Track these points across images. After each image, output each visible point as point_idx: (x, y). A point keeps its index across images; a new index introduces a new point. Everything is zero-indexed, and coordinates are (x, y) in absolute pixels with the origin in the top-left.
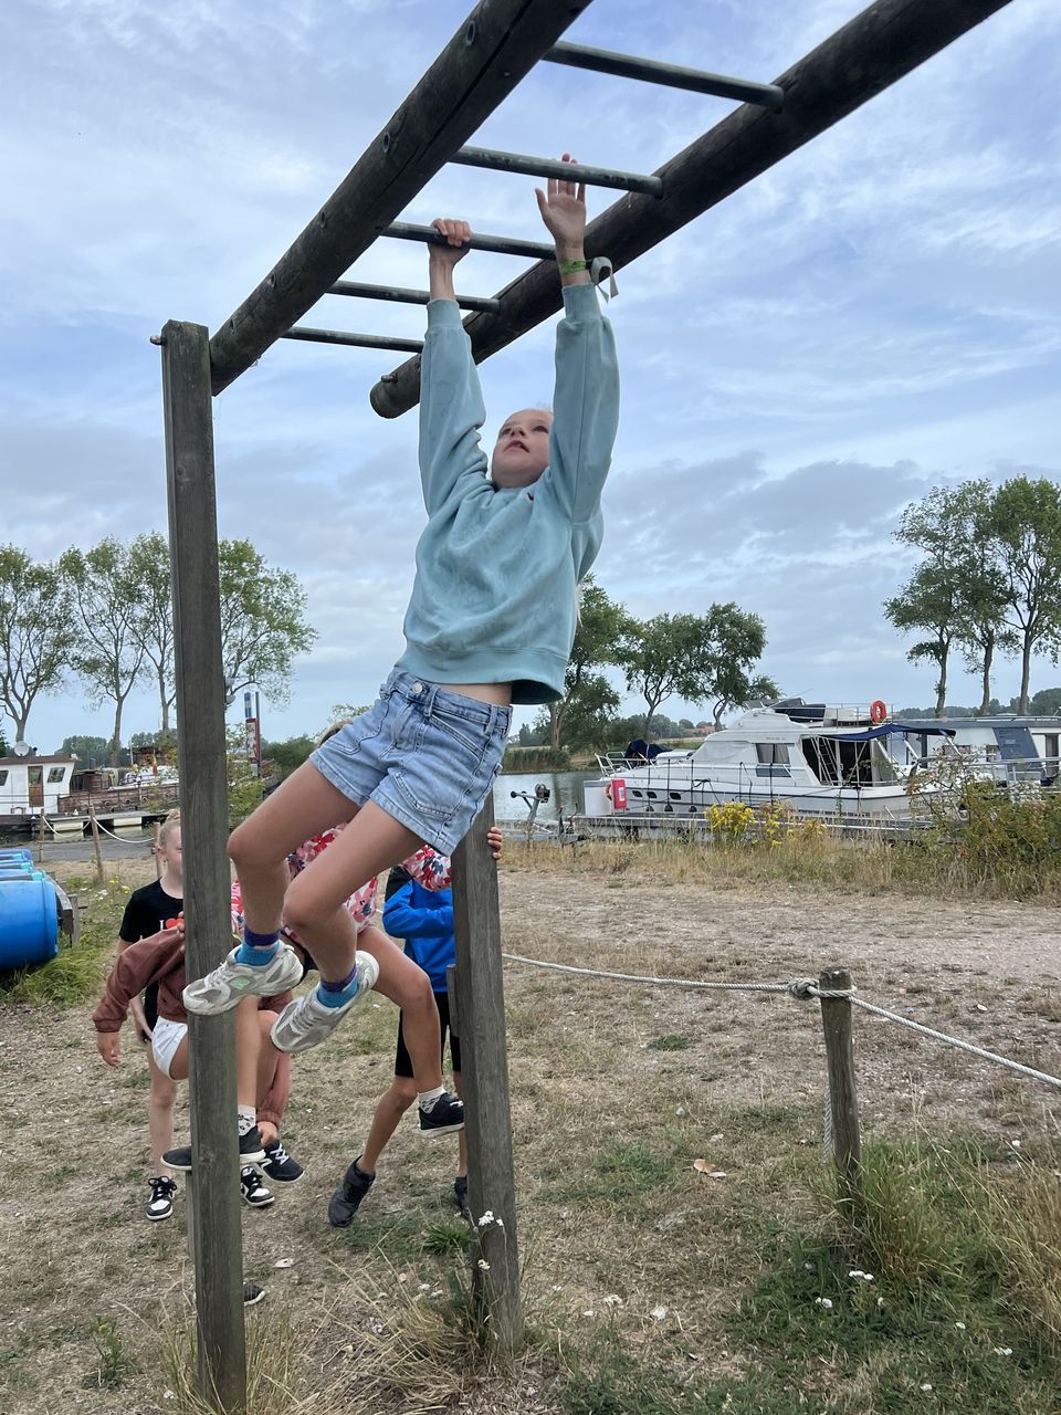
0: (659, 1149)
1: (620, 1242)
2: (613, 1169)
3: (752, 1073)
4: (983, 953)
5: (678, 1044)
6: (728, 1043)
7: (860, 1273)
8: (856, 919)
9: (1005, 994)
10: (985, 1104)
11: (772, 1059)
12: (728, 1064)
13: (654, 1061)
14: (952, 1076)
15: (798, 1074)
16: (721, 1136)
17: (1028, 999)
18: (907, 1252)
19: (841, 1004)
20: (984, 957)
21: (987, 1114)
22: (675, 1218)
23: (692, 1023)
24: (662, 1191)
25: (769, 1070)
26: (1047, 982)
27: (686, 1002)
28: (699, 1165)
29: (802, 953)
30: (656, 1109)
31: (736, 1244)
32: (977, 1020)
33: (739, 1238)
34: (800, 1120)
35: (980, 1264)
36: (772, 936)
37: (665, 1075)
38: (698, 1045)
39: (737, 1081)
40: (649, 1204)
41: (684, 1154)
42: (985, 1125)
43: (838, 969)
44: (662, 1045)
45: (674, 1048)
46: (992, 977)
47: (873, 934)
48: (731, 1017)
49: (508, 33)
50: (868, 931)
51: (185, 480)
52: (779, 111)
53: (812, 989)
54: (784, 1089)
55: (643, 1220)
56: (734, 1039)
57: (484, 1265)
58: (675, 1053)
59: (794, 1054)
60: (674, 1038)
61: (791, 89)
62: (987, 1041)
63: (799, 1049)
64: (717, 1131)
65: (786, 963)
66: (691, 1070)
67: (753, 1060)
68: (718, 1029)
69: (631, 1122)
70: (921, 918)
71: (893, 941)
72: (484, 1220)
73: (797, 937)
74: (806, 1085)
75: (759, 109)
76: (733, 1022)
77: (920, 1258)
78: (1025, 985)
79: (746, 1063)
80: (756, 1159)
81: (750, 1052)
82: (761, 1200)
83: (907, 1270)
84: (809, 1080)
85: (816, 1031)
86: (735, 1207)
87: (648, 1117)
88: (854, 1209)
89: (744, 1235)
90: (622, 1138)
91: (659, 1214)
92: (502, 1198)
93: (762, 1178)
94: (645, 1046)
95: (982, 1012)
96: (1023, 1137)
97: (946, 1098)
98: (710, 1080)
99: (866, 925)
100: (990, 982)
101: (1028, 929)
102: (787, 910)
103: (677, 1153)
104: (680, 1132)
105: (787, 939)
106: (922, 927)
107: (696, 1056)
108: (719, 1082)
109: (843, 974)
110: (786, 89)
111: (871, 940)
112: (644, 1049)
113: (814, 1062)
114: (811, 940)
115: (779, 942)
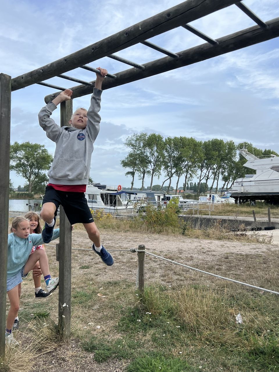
0: (88, 292)
1: (84, 313)
2: (77, 297)
3: (107, 273)
4: (153, 245)
5: (87, 267)
6: (99, 267)
7: (148, 313)
8: (123, 238)
9: (161, 254)
10: (162, 278)
12: (101, 272)
13: (82, 272)
14: (153, 272)
15: (118, 273)
16: (103, 288)
17: (166, 255)
18: (155, 309)
20: (154, 246)
21: (163, 280)
22: (96, 307)
23: (89, 262)
24: (91, 301)
25: (111, 273)
26: (169, 252)
27: (86, 257)
28: (99, 295)
29: (112, 246)
30: (85, 283)
31: (113, 311)
32: (156, 260)
33: (113, 310)
34: (121, 283)
35: (169, 311)
36: (103, 242)
37: (85, 275)
38: (92, 267)
39: (104, 275)
40: (90, 304)
41: (94, 292)
42: (163, 282)
44: (83, 268)
45: (87, 268)
46: (157, 251)
47: (127, 241)
48: (99, 261)
49: (137, 37)
50: (126, 241)
51: (3, 115)
52: (177, 60)
53: (136, 250)
54: (115, 277)
55: (89, 307)
57: (64, 316)
58: (86, 269)
59: (116, 269)
60: (85, 266)
61: (180, 57)
62: (159, 265)
64: (101, 287)
65: (109, 248)
66: (92, 273)
67: (107, 270)
68: (96, 264)
69: (79, 286)
70: (137, 237)
71: (132, 243)
72: (64, 305)
73: (110, 242)
74: (121, 276)
76: (100, 262)
77: (158, 310)
78: (164, 253)
80: (112, 293)
81: (105, 269)
82: (117, 301)
83: (155, 313)
84: (121, 274)
85: (120, 263)
86: (110, 303)
87: (83, 285)
88: (143, 301)
89: (115, 309)
90: (78, 290)
91: (92, 306)
92: (68, 300)
93: (115, 297)
94: (78, 268)
95: (157, 258)
96: (171, 285)
97: (153, 277)
98: (97, 275)
99: (126, 239)
100: (157, 252)
101: (162, 240)
102: (105, 236)
103: (93, 292)
104: (92, 288)
105: (107, 242)
106: (138, 239)
107: (92, 270)
108: (99, 276)
109: (144, 246)
110: (180, 56)
111: (127, 242)
112: (78, 269)
113: (121, 270)
114: (113, 243)
115: (106, 243)
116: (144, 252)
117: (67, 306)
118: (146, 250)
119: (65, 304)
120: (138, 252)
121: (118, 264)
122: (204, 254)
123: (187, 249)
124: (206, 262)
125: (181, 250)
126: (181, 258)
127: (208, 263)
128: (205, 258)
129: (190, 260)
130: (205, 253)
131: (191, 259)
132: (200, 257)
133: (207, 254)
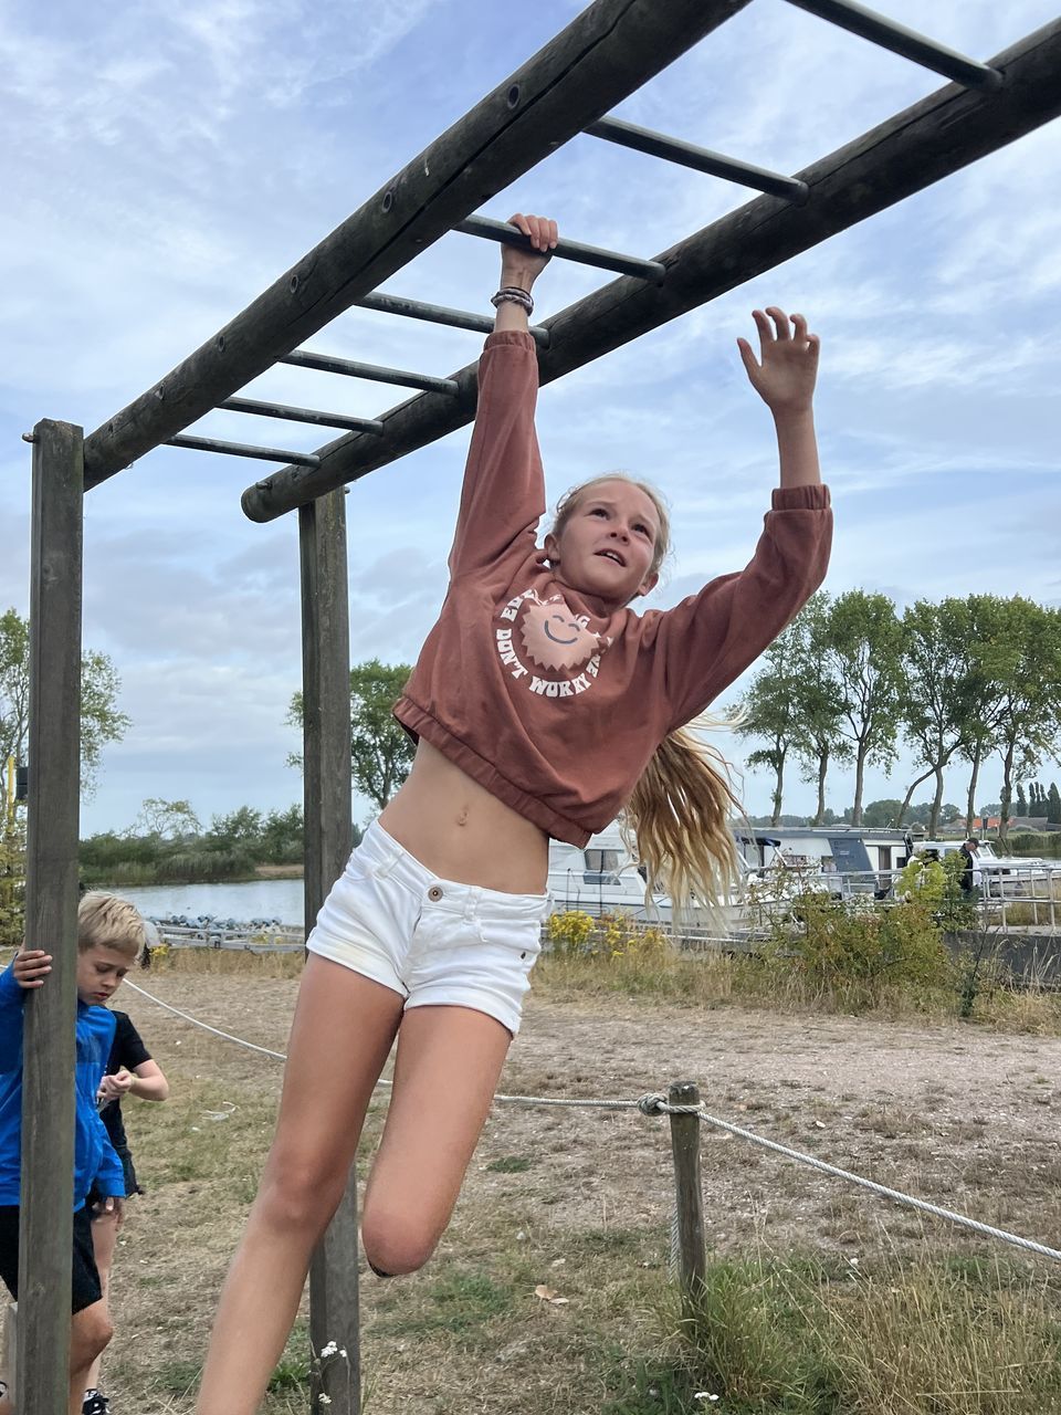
0: (498, 1275)
1: (460, 1374)
2: (451, 1297)
3: (594, 1195)
4: (820, 1069)
5: (518, 1165)
6: (569, 1163)
7: (705, 1394)
8: (696, 1034)
9: (843, 1111)
10: (824, 1222)
11: (613, 1179)
12: (570, 1185)
13: (493, 1185)
14: (792, 1194)
15: (640, 1194)
16: (563, 1261)
17: (865, 1115)
18: (750, 1373)
19: (690, 1120)
20: (821, 1073)
21: (826, 1233)
22: (517, 1348)
23: (533, 1143)
24: (503, 1320)
25: (612, 1191)
26: (883, 1098)
27: (526, 1121)
28: (540, 1291)
29: (642, 1069)
30: (495, 1234)
31: (580, 1373)
32: (816, 1137)
33: (582, 1366)
34: (643, 1242)
35: (821, 1384)
36: (612, 1051)
37: (504, 1199)
38: (539, 1166)
39: (579, 1203)
40: (490, 1334)
41: (525, 1280)
42: (824, 1243)
43: (687, 1083)
44: (501, 1167)
45: (513, 1171)
46: (830, 1093)
47: (713, 1049)
48: (573, 1136)
49: (422, 209)
50: (708, 1046)
51: (52, 578)
52: (660, 285)
53: (661, 1105)
54: (626, 1210)
55: (484, 1350)
56: (575, 1160)
57: (326, 1399)
58: (515, 1175)
59: (636, 1175)
60: (513, 1159)
61: (672, 269)
62: (826, 1157)
63: (641, 1169)
64: (558, 1256)
65: (627, 1079)
66: (531, 1193)
67: (595, 1181)
68: (559, 1149)
69: (470, 1249)
70: (760, 1032)
71: (732, 1057)
72: (327, 1352)
73: (638, 1052)
74: (649, 1206)
75: (641, 282)
76: (575, 1141)
77: (763, 1379)
78: (861, 1101)
79: (588, 1185)
80: (599, 1284)
81: (591, 1173)
82: (605, 1326)
83: (751, 1392)
84: (651, 1201)
85: (658, 1150)
86: (578, 1334)
87: (487, 1243)
88: (697, 1330)
89: (587, 1363)
90: (461, 1266)
91: (500, 1343)
92: (346, 1326)
93: (605, 1303)
94: (484, 1168)
95: (820, 1128)
96: (861, 1255)
97: (786, 1217)
98: (551, 1203)
99: (707, 1039)
100: (828, 1098)
101: (864, 1044)
102: (628, 1024)
103: (518, 1279)
104: (520, 1258)
105: (628, 1054)
106: (761, 1041)
107: (535, 1178)
108: (561, 1205)
109: (692, 1088)
110: (667, 267)
111: (711, 1055)
112: (483, 1171)
113: (656, 1182)
114: (652, 1055)
115: (620, 1057)
116: (693, 1116)
117: (344, 1353)
118: (702, 1103)
119: (333, 1343)
120: (672, 1114)
121: (648, 1153)
122: (1041, 1108)
123: (970, 1085)
124: (1041, 1149)
125: (940, 1089)
126: (930, 1128)
127: (1051, 1154)
128: (1040, 1129)
129: (969, 1138)
130: (1046, 1103)
131: (977, 1130)
132: (1021, 1123)
133: (1053, 1110)
